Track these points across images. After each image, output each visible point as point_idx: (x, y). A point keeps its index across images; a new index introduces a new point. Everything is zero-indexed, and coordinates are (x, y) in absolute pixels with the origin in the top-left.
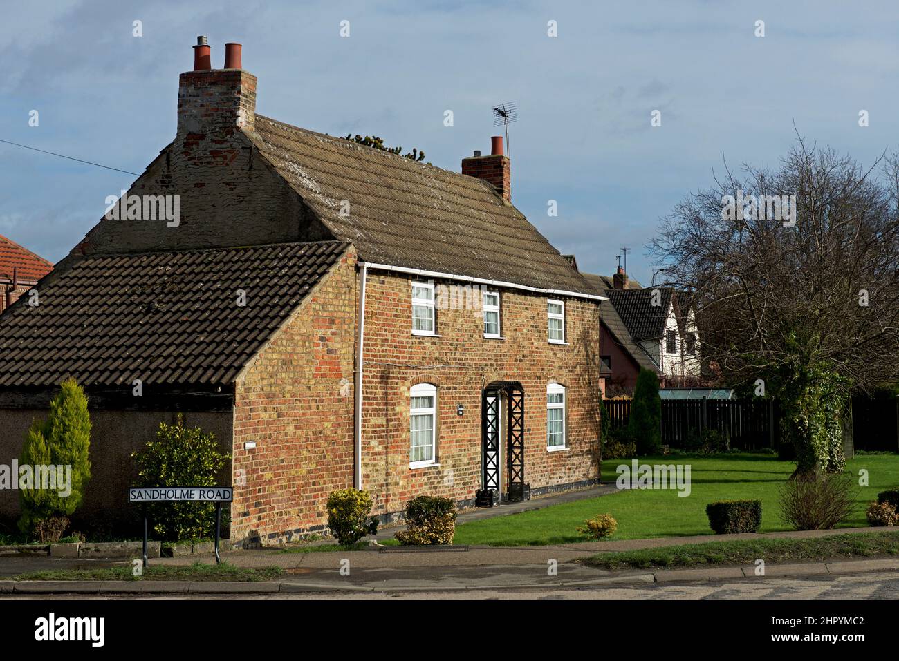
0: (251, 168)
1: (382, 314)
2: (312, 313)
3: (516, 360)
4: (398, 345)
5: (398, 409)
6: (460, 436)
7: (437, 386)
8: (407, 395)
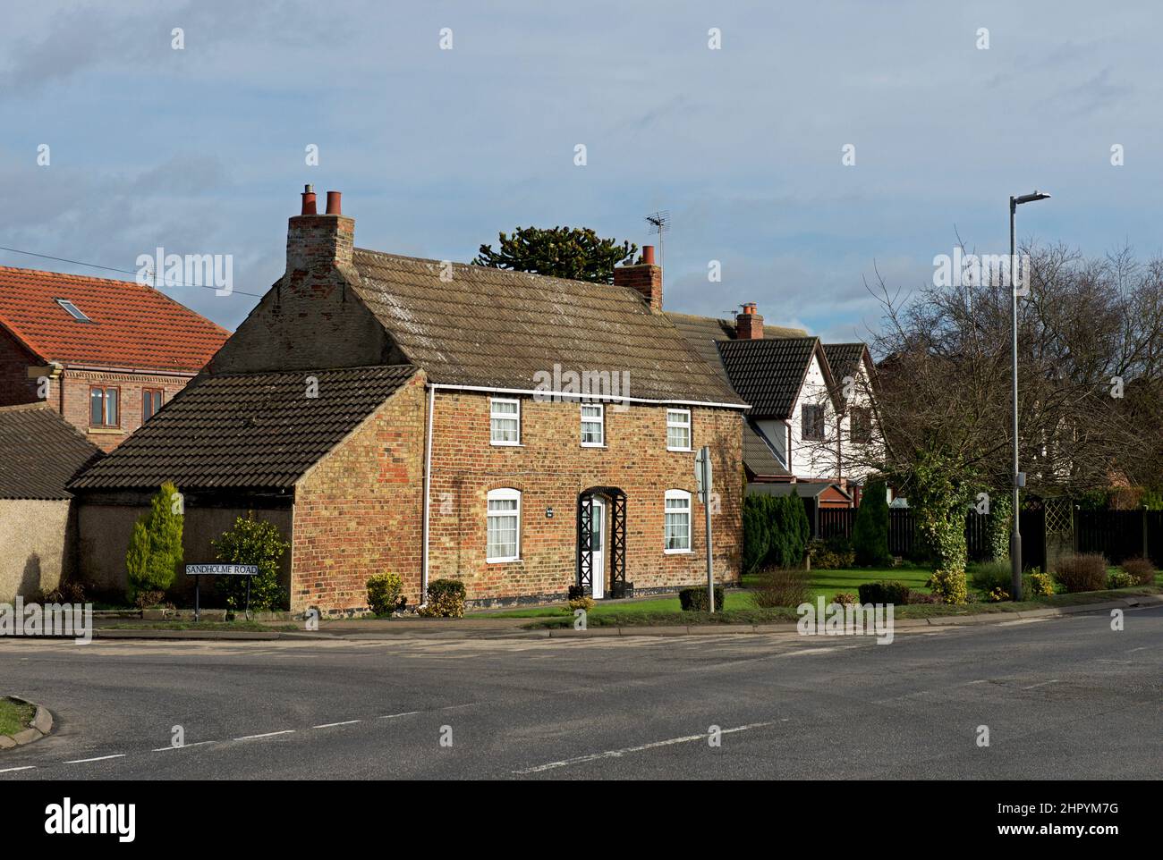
0: (344, 300)
1: (457, 428)
2: (375, 428)
3: (623, 467)
4: (474, 455)
5: (472, 510)
6: (548, 536)
7: (521, 491)
8: (483, 498)
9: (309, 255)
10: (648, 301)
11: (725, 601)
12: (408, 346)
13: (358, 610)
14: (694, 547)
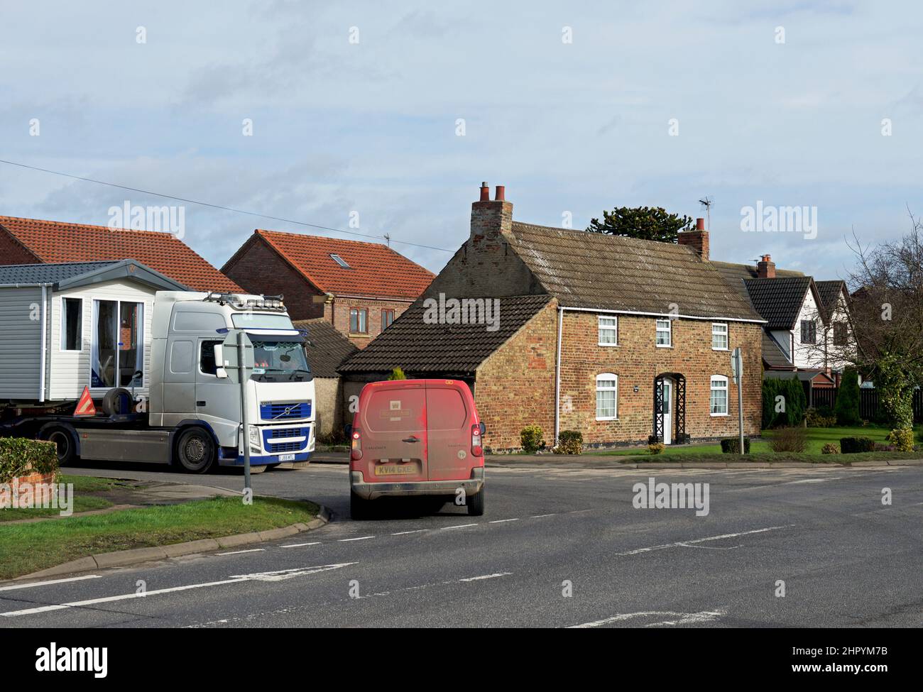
0: (506, 254)
1: (577, 335)
2: (526, 334)
3: (684, 360)
4: (588, 352)
5: (587, 387)
6: (635, 403)
7: (618, 375)
8: (594, 379)
9: (485, 226)
10: (700, 254)
11: (751, 447)
12: (547, 283)
13: (516, 449)
14: (730, 412)
